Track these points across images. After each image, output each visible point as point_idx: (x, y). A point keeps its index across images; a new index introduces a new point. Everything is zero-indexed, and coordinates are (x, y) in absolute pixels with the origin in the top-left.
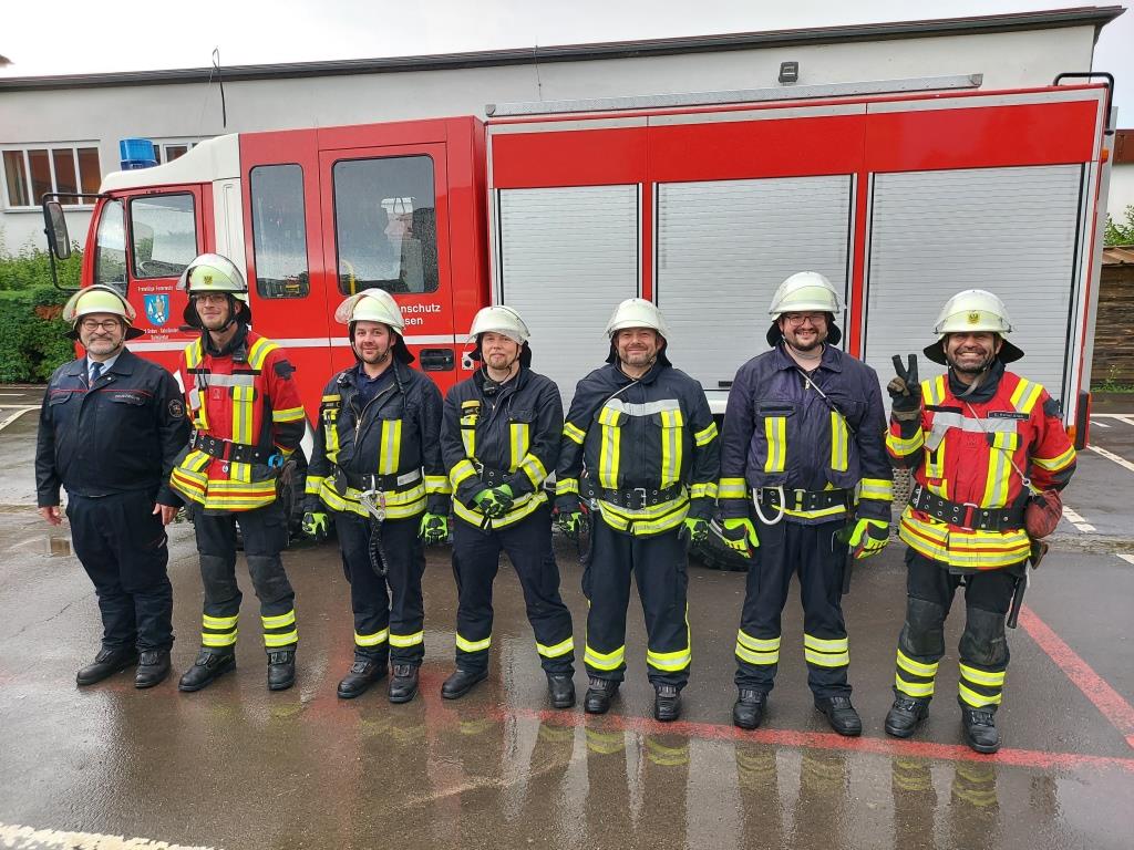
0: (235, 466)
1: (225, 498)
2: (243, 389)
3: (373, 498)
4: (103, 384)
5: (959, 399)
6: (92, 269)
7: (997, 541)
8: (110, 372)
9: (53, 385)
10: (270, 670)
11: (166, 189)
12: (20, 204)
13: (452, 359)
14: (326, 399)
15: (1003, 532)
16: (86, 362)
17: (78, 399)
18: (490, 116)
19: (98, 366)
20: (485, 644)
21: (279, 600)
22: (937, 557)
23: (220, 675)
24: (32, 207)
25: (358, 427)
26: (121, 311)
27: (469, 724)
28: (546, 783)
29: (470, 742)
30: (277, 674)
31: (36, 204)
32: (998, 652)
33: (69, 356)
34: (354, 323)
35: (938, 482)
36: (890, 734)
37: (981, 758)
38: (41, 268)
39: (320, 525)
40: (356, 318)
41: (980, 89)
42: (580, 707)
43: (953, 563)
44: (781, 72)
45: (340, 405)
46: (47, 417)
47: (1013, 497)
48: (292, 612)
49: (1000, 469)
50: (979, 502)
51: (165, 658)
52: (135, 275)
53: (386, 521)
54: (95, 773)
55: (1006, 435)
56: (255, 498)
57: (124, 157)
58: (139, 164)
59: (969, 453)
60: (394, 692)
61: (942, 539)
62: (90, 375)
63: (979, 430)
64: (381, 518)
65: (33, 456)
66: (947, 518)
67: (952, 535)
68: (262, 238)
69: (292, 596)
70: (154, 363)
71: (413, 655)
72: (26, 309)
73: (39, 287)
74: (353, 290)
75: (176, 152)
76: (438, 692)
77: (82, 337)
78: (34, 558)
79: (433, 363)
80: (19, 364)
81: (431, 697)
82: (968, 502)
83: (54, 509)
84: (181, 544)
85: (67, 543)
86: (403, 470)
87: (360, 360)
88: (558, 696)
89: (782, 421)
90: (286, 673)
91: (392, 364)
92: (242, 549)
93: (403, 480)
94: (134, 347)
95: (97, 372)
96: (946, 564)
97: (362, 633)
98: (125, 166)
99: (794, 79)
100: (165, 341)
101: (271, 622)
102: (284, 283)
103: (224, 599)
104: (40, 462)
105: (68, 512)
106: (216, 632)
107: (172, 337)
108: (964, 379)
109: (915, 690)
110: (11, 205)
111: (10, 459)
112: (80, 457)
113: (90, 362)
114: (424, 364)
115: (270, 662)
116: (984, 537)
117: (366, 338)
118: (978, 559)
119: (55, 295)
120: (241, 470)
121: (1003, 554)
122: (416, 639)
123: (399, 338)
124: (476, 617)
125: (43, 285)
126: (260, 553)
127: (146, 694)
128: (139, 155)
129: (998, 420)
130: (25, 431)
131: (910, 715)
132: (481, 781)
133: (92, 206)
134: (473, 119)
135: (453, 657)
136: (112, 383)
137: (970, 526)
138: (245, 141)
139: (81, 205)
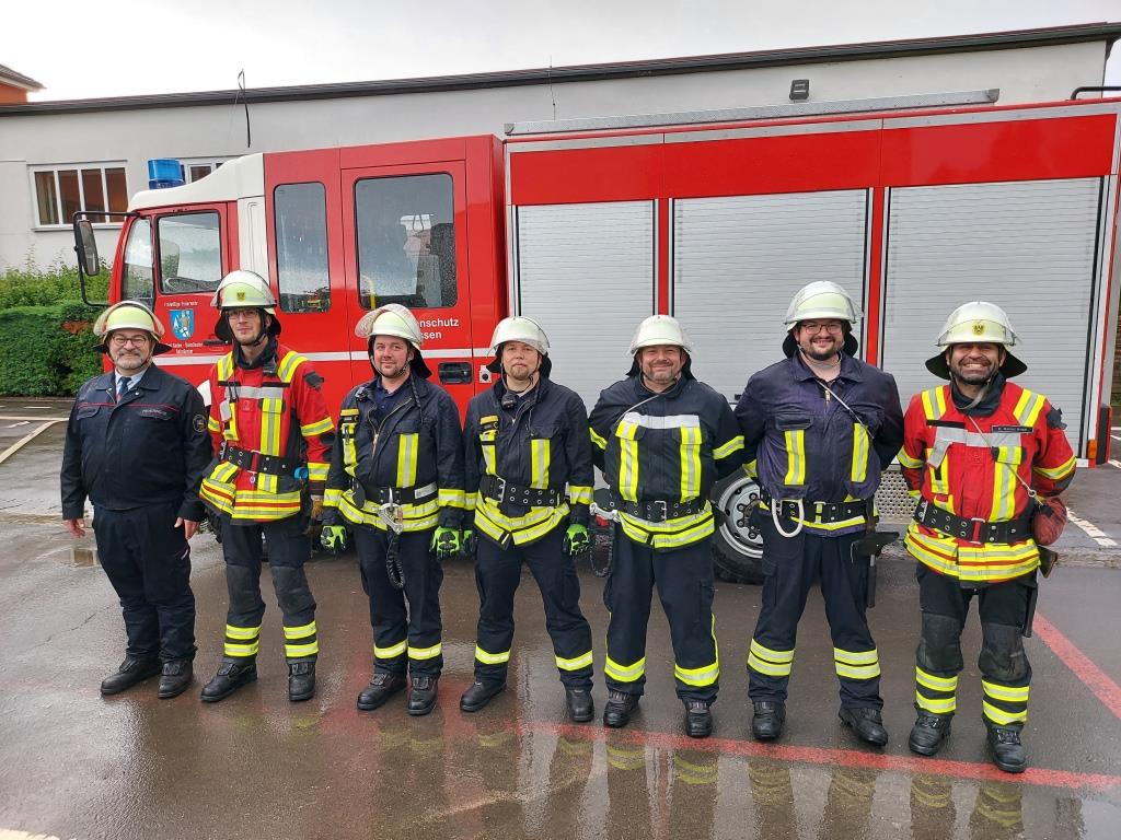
0: (262, 477)
1: (251, 509)
2: (272, 401)
3: (391, 510)
4: (131, 399)
5: (961, 411)
6: (120, 286)
7: (1006, 553)
8: (138, 387)
9: (81, 399)
10: (290, 681)
11: (191, 208)
12: (50, 223)
13: (470, 374)
14: (344, 412)
15: (1011, 544)
16: (114, 377)
17: (107, 413)
18: (508, 134)
19: (126, 381)
20: (504, 657)
21: (301, 611)
22: (946, 572)
23: (241, 685)
24: (61, 225)
25: (375, 440)
26: (150, 327)
27: (487, 737)
28: (566, 798)
29: (489, 755)
30: (298, 686)
31: (65, 223)
32: (1019, 668)
33: (95, 370)
34: (374, 338)
35: (944, 498)
36: (914, 752)
37: (1008, 778)
38: (69, 284)
39: (338, 537)
40: (376, 332)
41: (996, 104)
42: (599, 721)
43: (963, 577)
44: (792, 90)
45: (358, 419)
46: (74, 430)
47: (1021, 510)
48: (314, 623)
49: (1006, 482)
50: (987, 517)
51: (188, 667)
52: (162, 291)
53: (403, 533)
54: (119, 782)
55: (1011, 450)
56: (280, 509)
57: (151, 176)
58: (166, 183)
59: (973, 468)
60: (413, 704)
61: (950, 554)
62: (118, 389)
63: (983, 444)
64: (398, 531)
65: (59, 468)
66: (955, 532)
67: (961, 550)
68: (285, 255)
69: (314, 607)
70: (180, 378)
71: (431, 668)
72: (54, 324)
73: (67, 302)
74: (373, 305)
75: (201, 173)
76: (457, 703)
77: (112, 351)
78: (59, 568)
79: (451, 376)
80: (46, 377)
81: (450, 710)
82: (976, 516)
83: (79, 521)
84: (204, 554)
85: (91, 553)
86: (420, 483)
87: (378, 374)
88: (577, 710)
89: (800, 434)
90: (306, 683)
91: (409, 379)
92: (266, 560)
93: (421, 493)
94: (159, 361)
95: (125, 386)
96: (956, 578)
97: (381, 646)
98: (153, 185)
99: (805, 96)
100: (190, 355)
101: (293, 633)
102: (305, 298)
103: (247, 610)
104: (67, 475)
105: (95, 524)
106: (239, 642)
107: (197, 351)
108: (967, 392)
109: (938, 707)
110: (42, 223)
111: (37, 470)
112: (107, 471)
113: (118, 377)
114: (442, 377)
115: (291, 673)
116: (994, 551)
117: (385, 353)
118: (988, 573)
119: (82, 310)
120: (268, 481)
121: (1012, 566)
122: (434, 651)
123: (417, 353)
124: (497, 630)
125: (72, 300)
126: (283, 564)
127: (169, 704)
128: (165, 174)
129: (1002, 435)
130: (51, 443)
131: (935, 732)
132: (501, 796)
133: (121, 224)
134: (491, 137)
135: (471, 668)
136: (139, 397)
137: (978, 540)
138: (269, 160)
139: (108, 223)
